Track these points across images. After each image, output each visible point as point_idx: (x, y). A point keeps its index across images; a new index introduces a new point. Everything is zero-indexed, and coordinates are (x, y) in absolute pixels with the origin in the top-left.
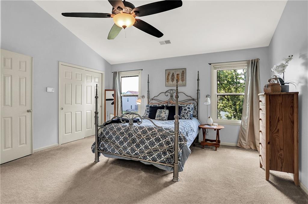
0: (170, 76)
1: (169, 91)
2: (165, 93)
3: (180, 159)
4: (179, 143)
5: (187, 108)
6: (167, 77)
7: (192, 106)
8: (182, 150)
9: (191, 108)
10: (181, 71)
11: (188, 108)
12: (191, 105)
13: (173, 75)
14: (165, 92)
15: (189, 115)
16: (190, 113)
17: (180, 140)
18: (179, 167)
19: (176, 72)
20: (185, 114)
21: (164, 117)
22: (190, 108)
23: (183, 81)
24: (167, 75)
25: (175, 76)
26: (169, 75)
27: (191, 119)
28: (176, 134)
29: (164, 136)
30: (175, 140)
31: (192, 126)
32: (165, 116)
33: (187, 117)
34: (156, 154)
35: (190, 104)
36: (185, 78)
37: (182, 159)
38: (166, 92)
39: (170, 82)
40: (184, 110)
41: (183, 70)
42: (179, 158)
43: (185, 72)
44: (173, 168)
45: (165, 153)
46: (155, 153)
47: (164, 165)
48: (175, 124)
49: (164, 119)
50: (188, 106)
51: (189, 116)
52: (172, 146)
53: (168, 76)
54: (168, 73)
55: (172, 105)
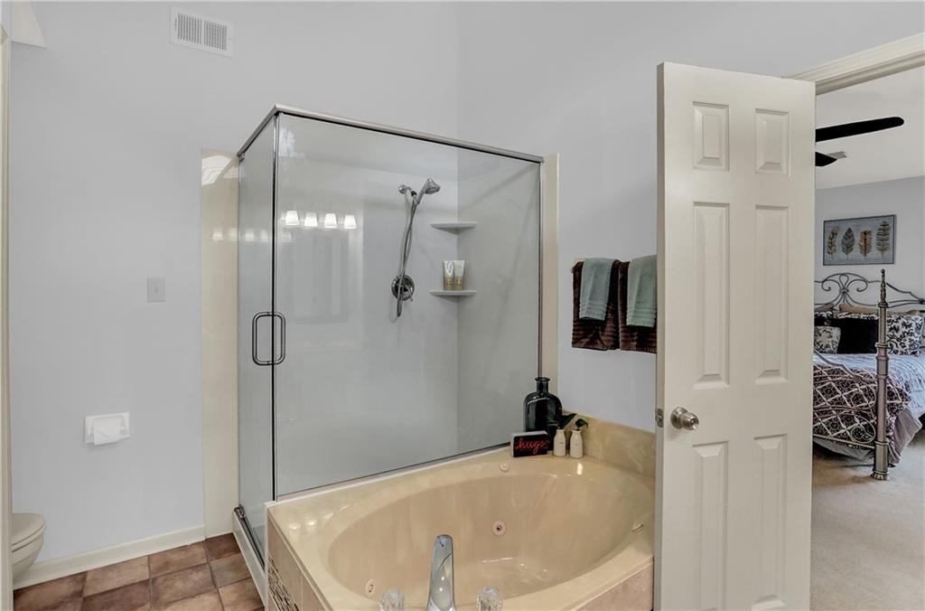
0: (839, 239)
1: (837, 278)
2: (823, 282)
3: (891, 434)
4: (888, 402)
5: (899, 325)
6: (827, 240)
7: (916, 319)
8: (895, 418)
9: (914, 326)
10: (878, 224)
11: (904, 324)
12: (913, 317)
13: (849, 234)
14: (821, 280)
15: (907, 343)
16: (913, 338)
17: (891, 395)
18: (889, 452)
19: (858, 226)
20: (895, 340)
21: (827, 346)
22: (910, 325)
23: (883, 250)
24: (829, 234)
25: (858, 238)
26: (834, 234)
27: (914, 353)
28: (882, 382)
29: (846, 385)
30: (877, 393)
31: (920, 371)
32: (830, 344)
33: (900, 348)
34: (825, 420)
35: (911, 312)
36: (890, 241)
37: (897, 437)
38: (826, 280)
39: (840, 254)
40: (891, 329)
41: (887, 220)
42: (888, 432)
43: (891, 225)
44: (873, 452)
45: (848, 420)
46: (822, 419)
47: (848, 444)
48: (878, 360)
49: (827, 350)
50: (903, 320)
51: (908, 347)
52: (867, 406)
53: (831, 239)
54: (831, 230)
55: (849, 316)
